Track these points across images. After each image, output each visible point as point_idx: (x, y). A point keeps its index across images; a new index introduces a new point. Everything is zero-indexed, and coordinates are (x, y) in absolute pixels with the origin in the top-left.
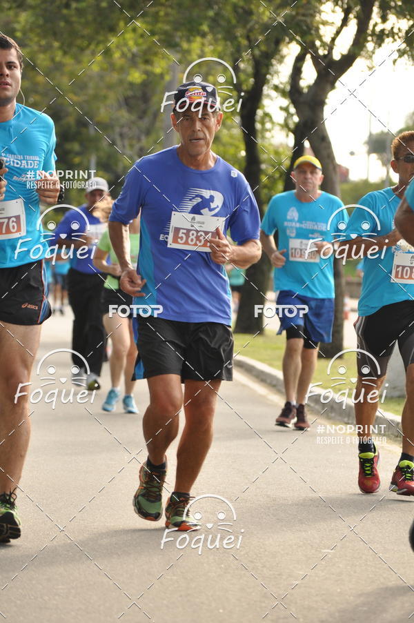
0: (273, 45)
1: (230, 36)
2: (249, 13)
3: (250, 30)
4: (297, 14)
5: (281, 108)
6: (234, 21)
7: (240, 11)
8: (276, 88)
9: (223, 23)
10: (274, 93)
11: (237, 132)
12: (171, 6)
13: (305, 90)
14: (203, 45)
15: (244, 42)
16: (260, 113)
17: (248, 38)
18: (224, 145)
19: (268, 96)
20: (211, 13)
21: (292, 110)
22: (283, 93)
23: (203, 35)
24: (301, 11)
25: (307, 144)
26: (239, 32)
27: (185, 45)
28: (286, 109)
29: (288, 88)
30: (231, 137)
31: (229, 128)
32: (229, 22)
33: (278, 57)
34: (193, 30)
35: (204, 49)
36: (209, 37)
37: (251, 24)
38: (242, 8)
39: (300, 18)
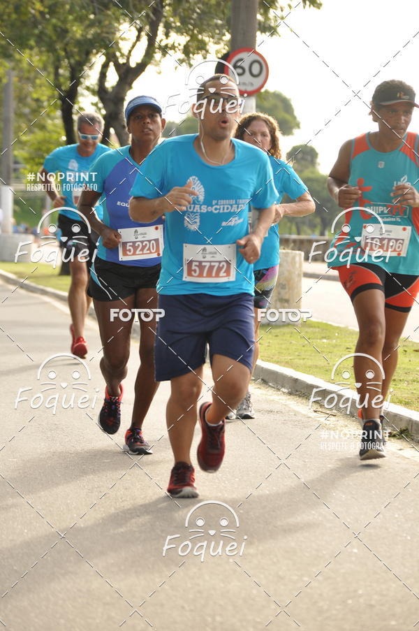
0: (84, 56)
1: (51, 49)
2: (66, 31)
3: (67, 44)
4: (102, 32)
5: (92, 104)
6: (54, 38)
7: (59, 29)
8: (88, 88)
9: (46, 39)
10: (86, 92)
11: (59, 122)
12: (6, 26)
13: (110, 90)
14: (31, 55)
15: (63, 53)
16: (76, 107)
17: (65, 50)
18: (49, 132)
19: (83, 95)
20: (36, 32)
21: (101, 105)
22: (93, 92)
23: (31, 48)
24: (105, 30)
25: (112, 131)
26: (58, 46)
27: (17, 56)
28: (96, 105)
29: (96, 88)
30: (55, 125)
31: (53, 119)
32: (50, 38)
33: (88, 64)
34: (23, 44)
35: (31, 58)
36: (36, 50)
37: (67, 39)
38: (61, 28)
39: (105, 35)
